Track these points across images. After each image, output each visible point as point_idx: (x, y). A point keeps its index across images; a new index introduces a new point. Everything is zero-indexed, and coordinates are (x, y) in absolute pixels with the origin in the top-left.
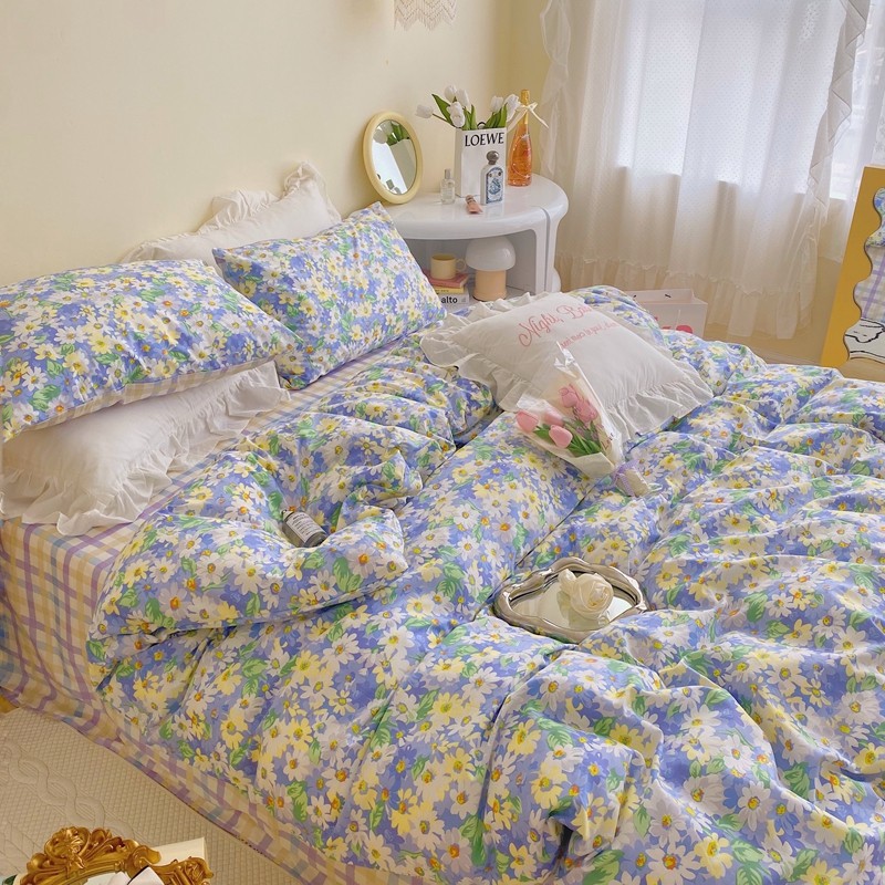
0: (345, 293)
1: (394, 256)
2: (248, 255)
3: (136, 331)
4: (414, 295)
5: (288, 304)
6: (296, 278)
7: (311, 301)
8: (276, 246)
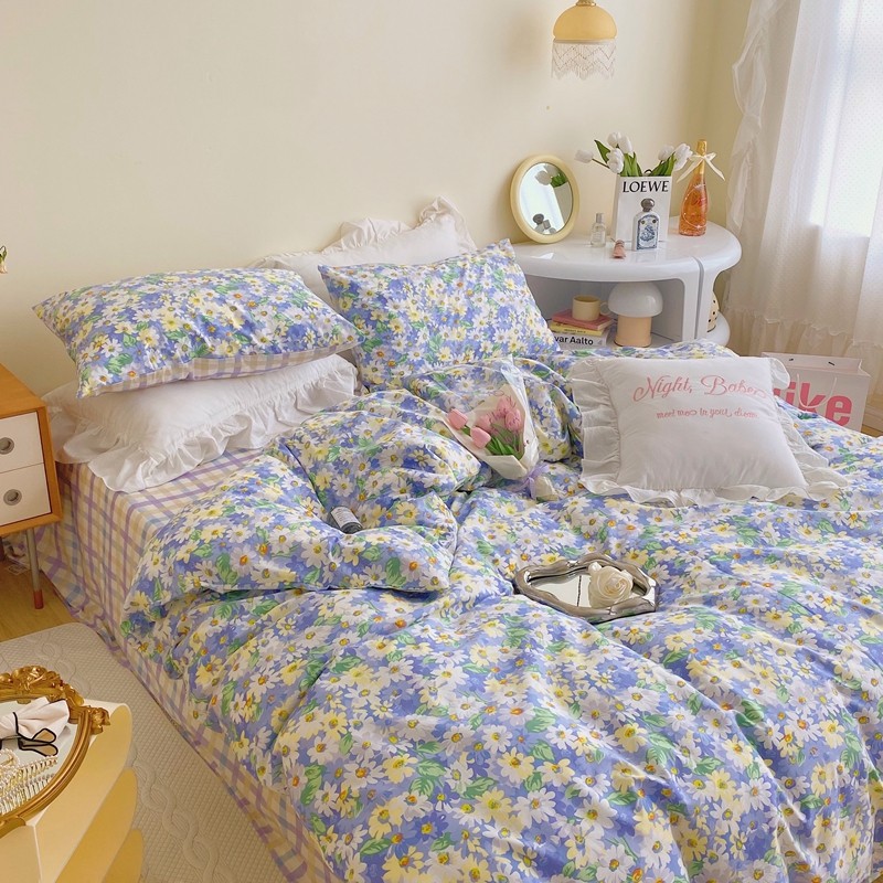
0: (439, 316)
1: (504, 289)
2: (351, 274)
3: (204, 314)
4: (519, 327)
5: (378, 320)
6: (391, 298)
7: (401, 320)
8: (380, 269)
